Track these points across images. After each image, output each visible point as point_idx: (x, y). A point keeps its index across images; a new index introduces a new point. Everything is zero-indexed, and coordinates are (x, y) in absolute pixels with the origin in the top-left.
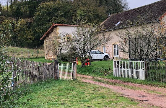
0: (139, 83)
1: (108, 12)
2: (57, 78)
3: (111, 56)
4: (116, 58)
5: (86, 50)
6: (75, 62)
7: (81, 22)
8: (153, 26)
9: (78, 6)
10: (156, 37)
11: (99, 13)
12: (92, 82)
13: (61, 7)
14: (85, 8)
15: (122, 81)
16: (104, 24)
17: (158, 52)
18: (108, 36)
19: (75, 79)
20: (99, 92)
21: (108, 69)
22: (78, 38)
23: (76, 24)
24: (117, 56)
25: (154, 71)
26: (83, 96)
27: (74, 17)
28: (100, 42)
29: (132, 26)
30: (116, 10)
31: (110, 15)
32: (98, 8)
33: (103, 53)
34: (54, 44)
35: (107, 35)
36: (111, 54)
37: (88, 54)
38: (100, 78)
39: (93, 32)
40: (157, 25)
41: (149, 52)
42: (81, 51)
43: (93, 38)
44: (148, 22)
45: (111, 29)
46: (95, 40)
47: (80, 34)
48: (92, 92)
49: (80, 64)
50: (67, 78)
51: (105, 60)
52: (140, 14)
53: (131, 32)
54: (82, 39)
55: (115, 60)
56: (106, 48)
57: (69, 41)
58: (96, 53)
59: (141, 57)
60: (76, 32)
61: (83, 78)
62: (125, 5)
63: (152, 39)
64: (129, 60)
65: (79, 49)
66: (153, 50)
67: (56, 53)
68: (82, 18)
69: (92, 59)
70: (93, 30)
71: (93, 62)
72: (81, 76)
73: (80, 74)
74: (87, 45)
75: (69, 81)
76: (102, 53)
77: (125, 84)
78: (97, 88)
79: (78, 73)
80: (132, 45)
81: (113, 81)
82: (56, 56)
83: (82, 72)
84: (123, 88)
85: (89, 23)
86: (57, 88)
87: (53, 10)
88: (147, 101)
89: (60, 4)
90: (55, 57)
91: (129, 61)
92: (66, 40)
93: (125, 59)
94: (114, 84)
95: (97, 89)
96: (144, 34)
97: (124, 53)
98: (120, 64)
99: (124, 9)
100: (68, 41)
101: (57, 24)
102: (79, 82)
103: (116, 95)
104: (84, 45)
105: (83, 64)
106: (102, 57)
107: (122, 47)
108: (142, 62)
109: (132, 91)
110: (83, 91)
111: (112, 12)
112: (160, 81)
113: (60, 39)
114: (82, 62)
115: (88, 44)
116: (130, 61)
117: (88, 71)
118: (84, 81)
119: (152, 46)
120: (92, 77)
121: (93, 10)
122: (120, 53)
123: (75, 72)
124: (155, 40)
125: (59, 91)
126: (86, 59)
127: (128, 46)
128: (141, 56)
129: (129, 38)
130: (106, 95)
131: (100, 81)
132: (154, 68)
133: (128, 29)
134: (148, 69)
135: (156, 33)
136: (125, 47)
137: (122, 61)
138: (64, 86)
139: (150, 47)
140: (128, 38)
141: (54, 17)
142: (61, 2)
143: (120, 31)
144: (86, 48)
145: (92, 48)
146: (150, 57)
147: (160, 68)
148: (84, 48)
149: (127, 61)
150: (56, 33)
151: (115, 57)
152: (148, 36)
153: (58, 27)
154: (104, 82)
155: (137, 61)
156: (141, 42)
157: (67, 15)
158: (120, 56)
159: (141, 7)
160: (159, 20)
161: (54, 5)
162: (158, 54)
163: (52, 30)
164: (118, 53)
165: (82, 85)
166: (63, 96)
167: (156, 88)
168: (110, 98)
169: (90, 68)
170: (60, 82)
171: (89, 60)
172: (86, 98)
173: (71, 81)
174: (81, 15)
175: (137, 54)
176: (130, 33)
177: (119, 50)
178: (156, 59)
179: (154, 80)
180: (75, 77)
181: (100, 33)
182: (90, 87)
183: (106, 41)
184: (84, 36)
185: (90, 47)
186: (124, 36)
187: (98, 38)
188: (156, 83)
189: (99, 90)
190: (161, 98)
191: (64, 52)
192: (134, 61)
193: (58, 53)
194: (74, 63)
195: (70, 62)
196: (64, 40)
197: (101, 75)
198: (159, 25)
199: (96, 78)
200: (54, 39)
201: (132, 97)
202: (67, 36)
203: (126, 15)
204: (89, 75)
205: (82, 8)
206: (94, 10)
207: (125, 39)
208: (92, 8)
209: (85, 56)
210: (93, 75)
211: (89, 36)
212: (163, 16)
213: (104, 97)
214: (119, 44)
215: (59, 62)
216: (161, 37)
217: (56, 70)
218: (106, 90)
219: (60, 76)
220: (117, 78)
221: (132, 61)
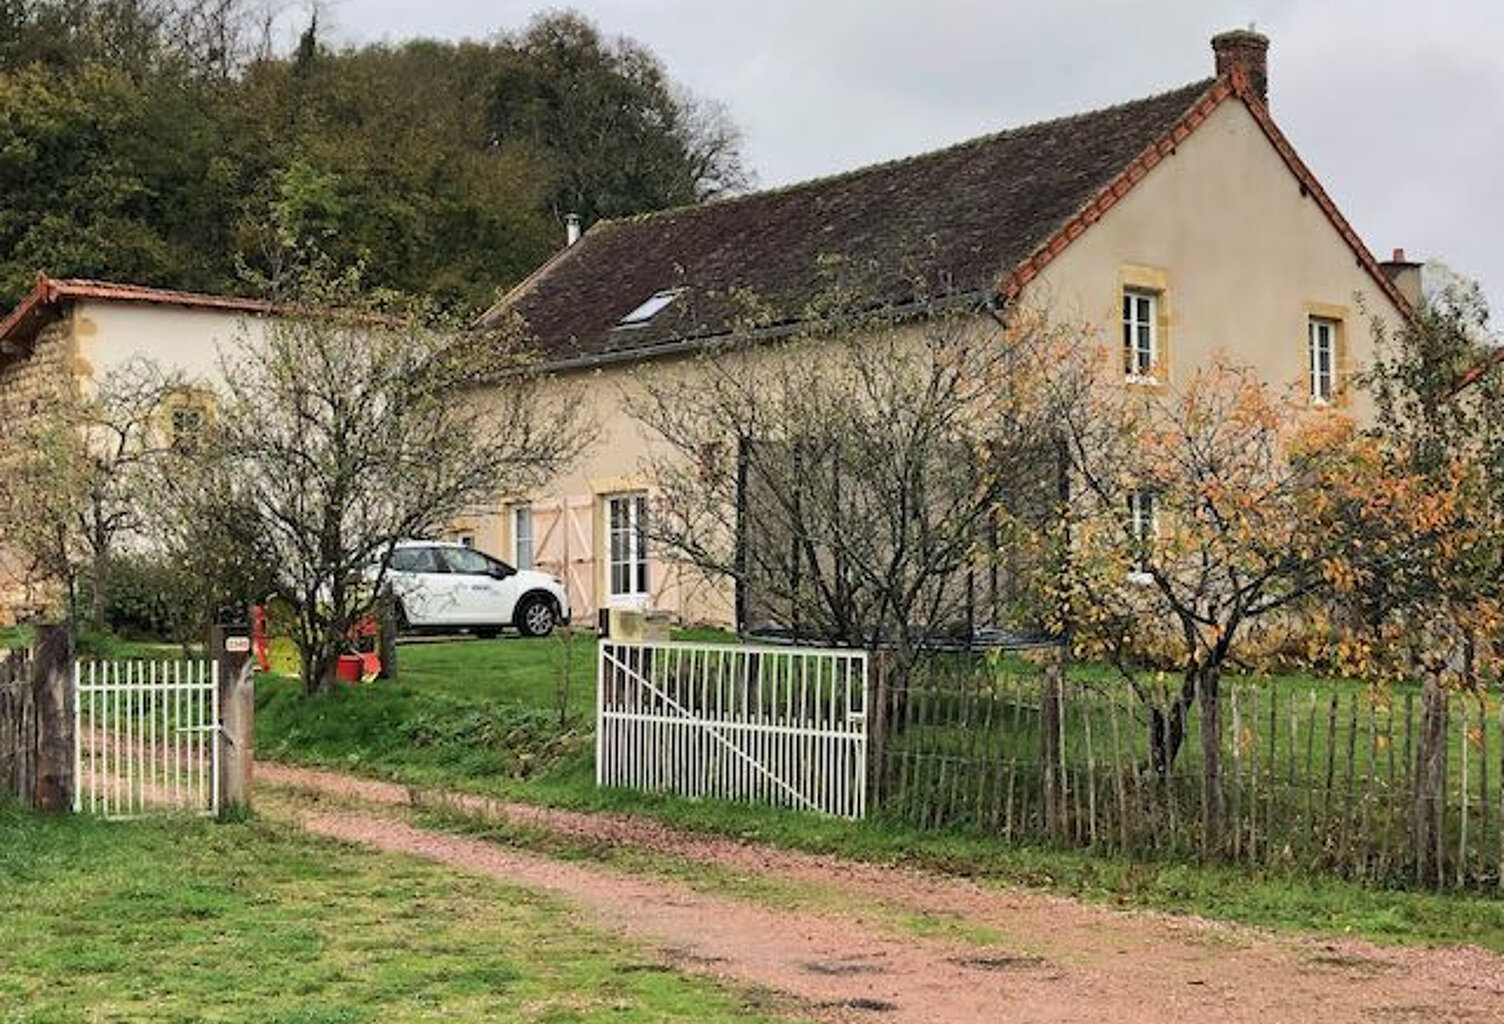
0: (812, 849)
1: (559, 204)
2: (55, 797)
3: (581, 598)
4: (628, 620)
5: (351, 542)
6: (235, 644)
7: (312, 275)
8: (949, 352)
9: (289, 126)
10: (968, 444)
11: (480, 201)
12: (396, 837)
13: (126, 128)
14: (355, 151)
15: (668, 823)
16: (523, 307)
17: (982, 580)
18: (561, 421)
19: (229, 812)
20: (459, 932)
21: (552, 715)
22: (281, 426)
23: (267, 294)
24: (633, 601)
25: (947, 738)
26: (305, 973)
27: (245, 227)
28: (486, 472)
29: (768, 343)
30: (639, 191)
31: (582, 231)
32: (474, 159)
33: (513, 572)
34: (41, 470)
35: (546, 406)
36: (580, 581)
37: (372, 573)
38: (470, 804)
39: (421, 374)
40: (983, 340)
41: (912, 571)
42: (304, 549)
43: (416, 434)
44: (905, 312)
45: (583, 358)
46: (436, 451)
47: (301, 392)
48: (391, 931)
49: (287, 665)
50: (153, 793)
51: (526, 632)
52: (841, 234)
53: (761, 395)
54: (316, 438)
55: (617, 638)
56: (538, 527)
57: (184, 452)
58: (443, 568)
59: (840, 618)
60: (258, 372)
61: (314, 796)
62: (717, 146)
63: (935, 463)
64: (739, 637)
65: (281, 531)
66: (940, 559)
67: (61, 556)
68: (325, 243)
69: (403, 624)
70: (421, 355)
71: (408, 653)
72: (298, 777)
73: (283, 760)
74: (359, 491)
75: (175, 827)
76: (503, 571)
77: (698, 851)
78: (442, 891)
79: (262, 751)
80: (764, 502)
81: (593, 824)
82: (58, 587)
83: (304, 743)
84: (680, 889)
85: (383, 294)
86: (50, 896)
87: (44, 148)
88: (878, 1007)
89: (120, 102)
90: (50, 596)
91: (733, 649)
92: (160, 438)
93: (707, 631)
94: (596, 852)
95: (442, 905)
96: (870, 412)
97: (693, 575)
98: (660, 670)
99: (705, 184)
100: (180, 448)
101: (79, 287)
102: (272, 838)
103: (617, 959)
104: (337, 492)
105: (321, 666)
106: (496, 602)
107: (676, 524)
108: (849, 655)
109: (752, 914)
110: (303, 925)
111: (602, 201)
112: (991, 831)
113: (98, 430)
114: (308, 650)
115: (370, 481)
116: (748, 650)
117: (365, 737)
118: (317, 823)
119: (934, 519)
120: (398, 794)
121: (425, 172)
122: (657, 572)
123: (238, 740)
124: (960, 472)
125: (73, 925)
126: (342, 621)
127: (729, 511)
128: (841, 604)
129: (745, 444)
130: (517, 961)
131: (474, 827)
132: (944, 713)
133: (733, 365)
134: (894, 718)
135: (967, 412)
136: (702, 521)
137: (680, 646)
138: (118, 878)
139: (915, 527)
140: (731, 441)
141: (49, 220)
142: (121, 82)
143: (667, 377)
144: (347, 521)
145: (412, 524)
146: (918, 619)
147: (1001, 712)
148: (333, 516)
149: (722, 649)
150: (69, 370)
151: (618, 604)
152: (901, 429)
153: (82, 314)
154: (503, 840)
155: (805, 653)
156: (847, 481)
157: (183, 203)
158: (663, 606)
159: (848, 179)
160: (999, 302)
161: (56, 103)
162: (980, 596)
163: (25, 341)
164: (642, 569)
165: (305, 868)
166: (110, 968)
167: (961, 890)
168: (554, 986)
169: (380, 705)
170: (85, 842)
171: (372, 629)
172: (335, 991)
173: (199, 828)
174: (315, 212)
175: (806, 591)
176: (751, 402)
177: (655, 548)
178: (963, 635)
179: (945, 817)
180: (237, 789)
181: (492, 384)
182: (372, 880)
183: (542, 458)
184: (339, 406)
185: (387, 512)
186: (702, 429)
187: (464, 432)
188: (960, 850)
189: (455, 915)
190: (994, 978)
191: (137, 545)
192: (776, 651)
193: (74, 557)
194: (233, 664)
195: (198, 648)
196: (142, 437)
197: (487, 771)
198: (999, 338)
199: (431, 797)
200: (44, 425)
201: (748, 975)
202: (176, 398)
203: (721, 236)
204: (373, 775)
205: (322, 147)
206: (438, 173)
207: (710, 449)
208: (420, 155)
209: (337, 593)
210: (411, 771)
211: (379, 406)
212: (1036, 267)
213: (496, 979)
214: (654, 491)
215: (82, 647)
216: (1015, 450)
217: (50, 717)
218: (520, 910)
219: (87, 781)
220: (624, 799)
221: (761, 650)
